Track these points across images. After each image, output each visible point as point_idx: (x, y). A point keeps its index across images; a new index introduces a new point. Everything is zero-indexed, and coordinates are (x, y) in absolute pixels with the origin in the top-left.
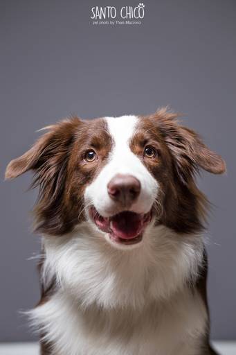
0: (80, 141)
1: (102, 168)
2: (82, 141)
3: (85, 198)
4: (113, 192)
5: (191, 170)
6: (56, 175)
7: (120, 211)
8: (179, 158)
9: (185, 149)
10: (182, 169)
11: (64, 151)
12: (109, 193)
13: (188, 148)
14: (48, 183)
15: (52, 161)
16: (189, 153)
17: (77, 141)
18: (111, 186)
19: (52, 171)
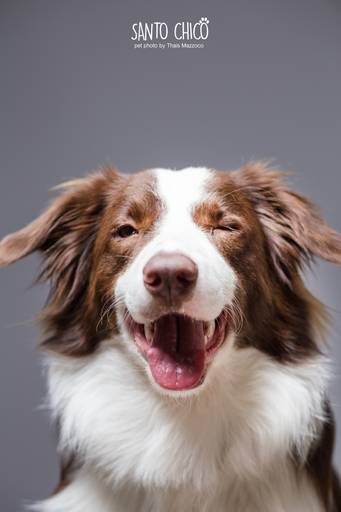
0: (114, 206)
1: (142, 246)
2: (117, 206)
3: (116, 294)
4: (151, 281)
5: (299, 262)
6: (75, 261)
7: (165, 313)
8: (278, 241)
9: (289, 227)
10: (283, 259)
11: (89, 223)
12: (145, 283)
13: (295, 226)
14: (63, 274)
15: (69, 239)
16: (297, 233)
17: (110, 206)
18: (148, 270)
19: (70, 254)
